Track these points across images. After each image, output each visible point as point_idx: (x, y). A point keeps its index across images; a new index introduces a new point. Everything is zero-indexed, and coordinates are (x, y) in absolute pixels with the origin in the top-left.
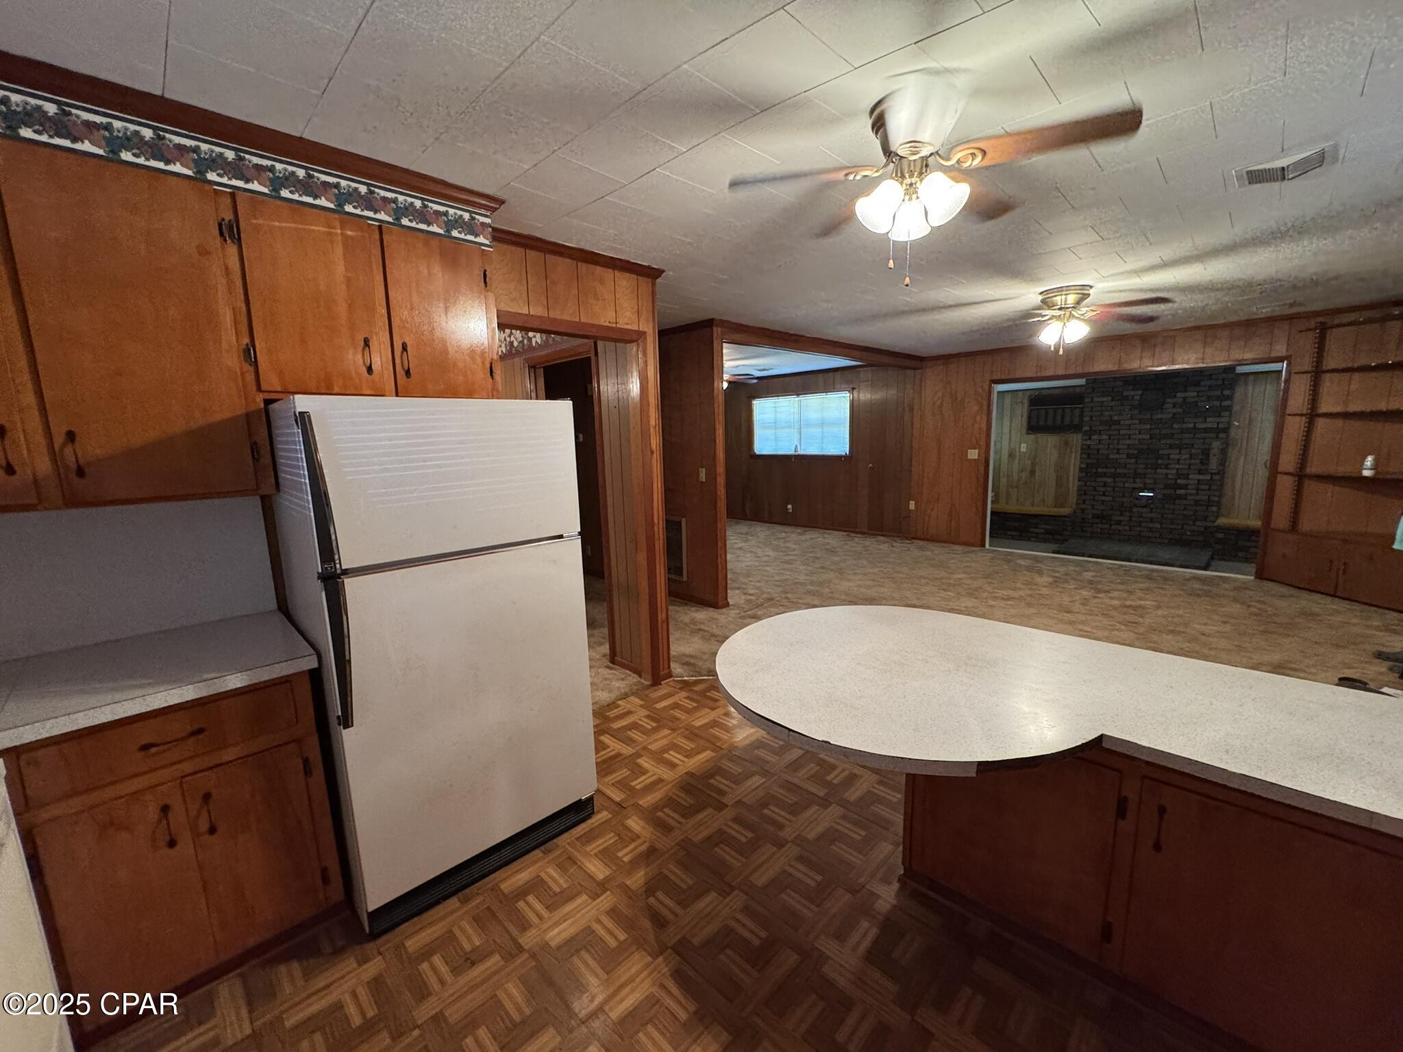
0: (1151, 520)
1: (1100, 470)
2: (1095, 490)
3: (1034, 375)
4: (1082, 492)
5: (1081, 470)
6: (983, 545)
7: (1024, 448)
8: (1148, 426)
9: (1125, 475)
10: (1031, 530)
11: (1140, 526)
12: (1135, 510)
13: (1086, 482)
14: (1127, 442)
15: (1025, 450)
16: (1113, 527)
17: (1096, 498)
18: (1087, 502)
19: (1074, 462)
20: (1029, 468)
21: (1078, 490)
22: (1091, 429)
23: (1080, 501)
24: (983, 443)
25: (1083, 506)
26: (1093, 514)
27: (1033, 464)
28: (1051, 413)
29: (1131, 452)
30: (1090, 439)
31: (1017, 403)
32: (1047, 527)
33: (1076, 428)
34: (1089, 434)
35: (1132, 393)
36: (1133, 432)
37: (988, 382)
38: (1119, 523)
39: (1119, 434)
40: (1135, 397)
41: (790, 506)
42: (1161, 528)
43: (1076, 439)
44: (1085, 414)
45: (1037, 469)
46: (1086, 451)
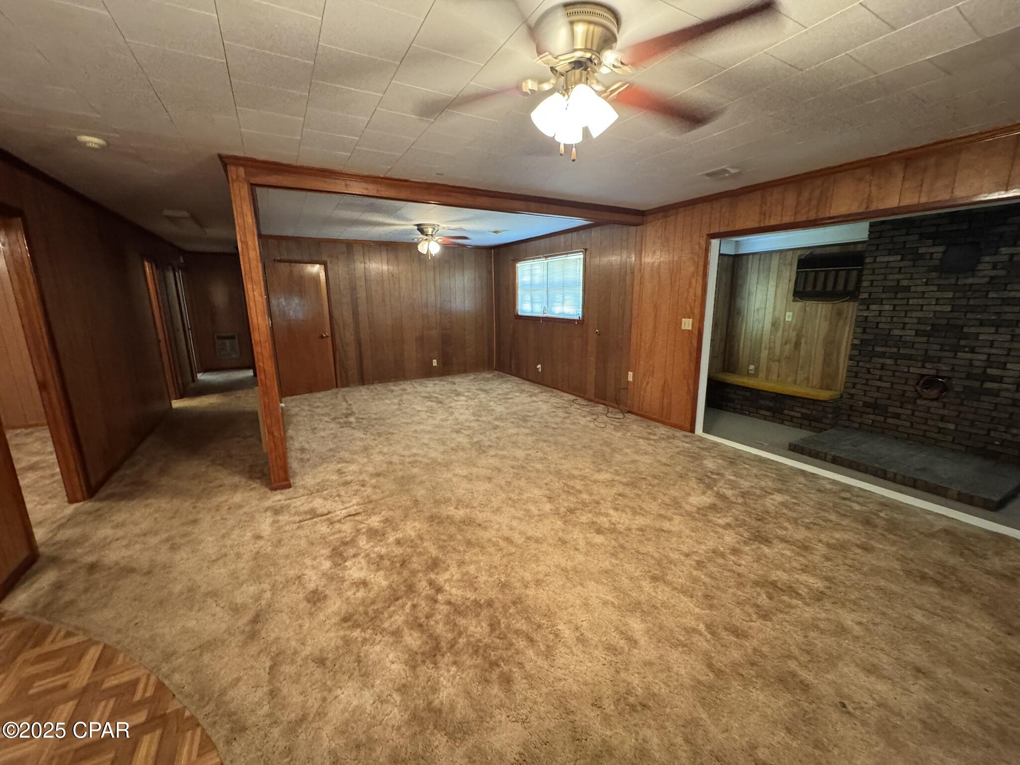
0: (942, 418)
1: (878, 349)
2: (869, 373)
3: (757, 225)
4: (853, 373)
5: (854, 346)
6: (692, 430)
7: (789, 316)
8: (950, 295)
9: (909, 357)
10: (786, 412)
11: (926, 424)
12: (919, 402)
13: (858, 362)
14: (920, 314)
15: (790, 319)
16: (890, 420)
17: (870, 382)
18: (858, 386)
19: (846, 336)
20: (794, 340)
21: (849, 371)
22: (869, 297)
23: (850, 385)
24: (697, 311)
25: (852, 391)
26: (864, 402)
27: (799, 337)
28: (822, 276)
29: (923, 327)
30: (868, 309)
31: (785, 265)
32: (804, 411)
33: (850, 295)
34: (866, 304)
35: (931, 250)
36: (926, 302)
37: (705, 238)
38: (897, 416)
39: (907, 304)
40: (935, 256)
41: (539, 366)
42: (956, 430)
43: (851, 309)
44: (864, 278)
45: (803, 341)
46: (862, 324)
